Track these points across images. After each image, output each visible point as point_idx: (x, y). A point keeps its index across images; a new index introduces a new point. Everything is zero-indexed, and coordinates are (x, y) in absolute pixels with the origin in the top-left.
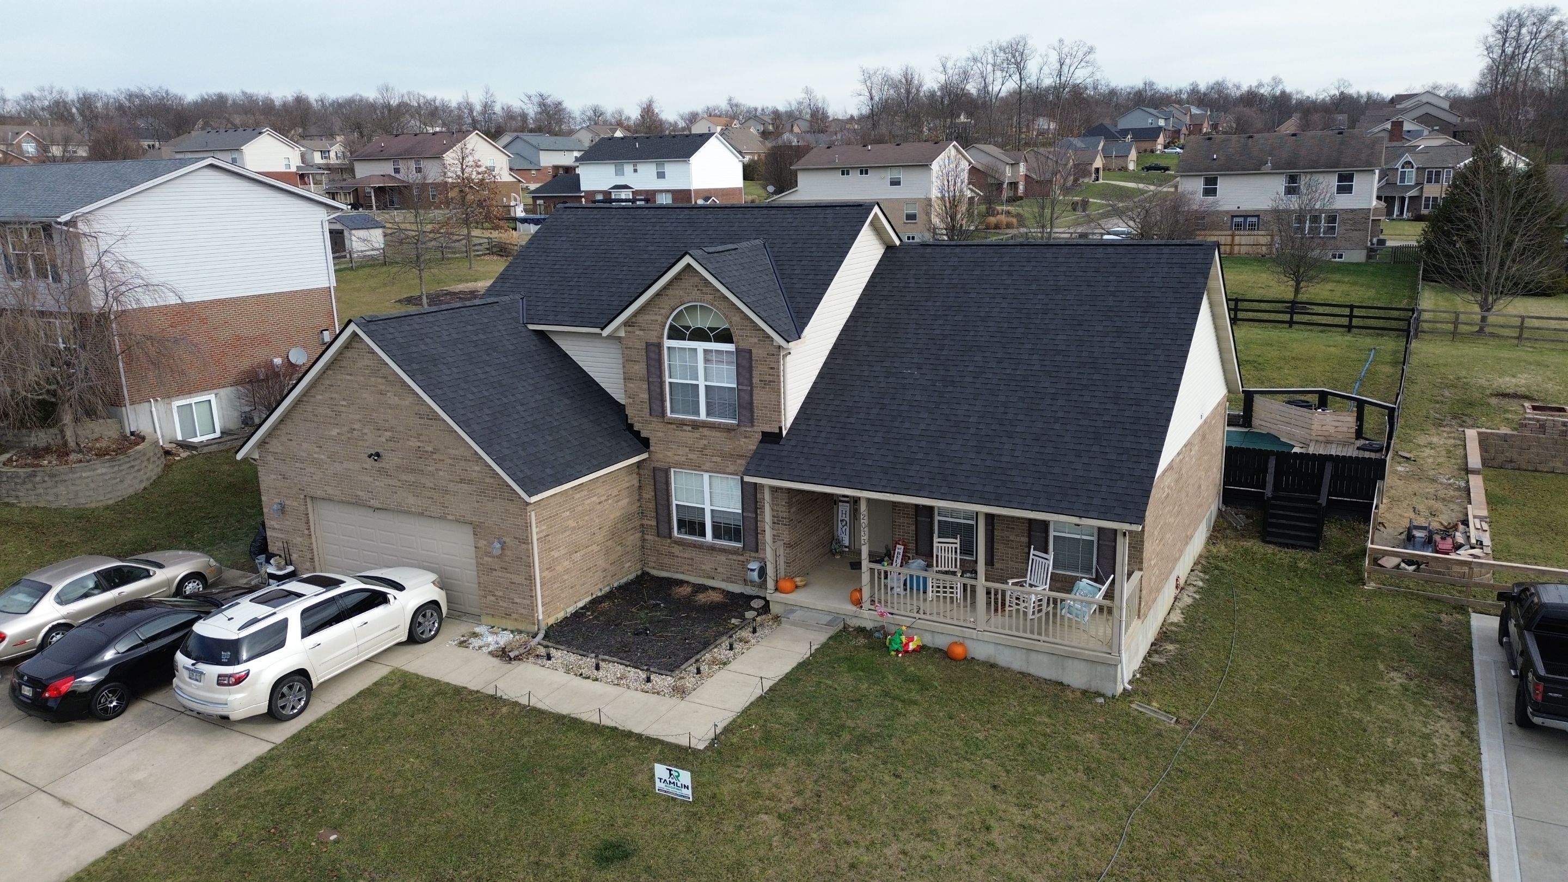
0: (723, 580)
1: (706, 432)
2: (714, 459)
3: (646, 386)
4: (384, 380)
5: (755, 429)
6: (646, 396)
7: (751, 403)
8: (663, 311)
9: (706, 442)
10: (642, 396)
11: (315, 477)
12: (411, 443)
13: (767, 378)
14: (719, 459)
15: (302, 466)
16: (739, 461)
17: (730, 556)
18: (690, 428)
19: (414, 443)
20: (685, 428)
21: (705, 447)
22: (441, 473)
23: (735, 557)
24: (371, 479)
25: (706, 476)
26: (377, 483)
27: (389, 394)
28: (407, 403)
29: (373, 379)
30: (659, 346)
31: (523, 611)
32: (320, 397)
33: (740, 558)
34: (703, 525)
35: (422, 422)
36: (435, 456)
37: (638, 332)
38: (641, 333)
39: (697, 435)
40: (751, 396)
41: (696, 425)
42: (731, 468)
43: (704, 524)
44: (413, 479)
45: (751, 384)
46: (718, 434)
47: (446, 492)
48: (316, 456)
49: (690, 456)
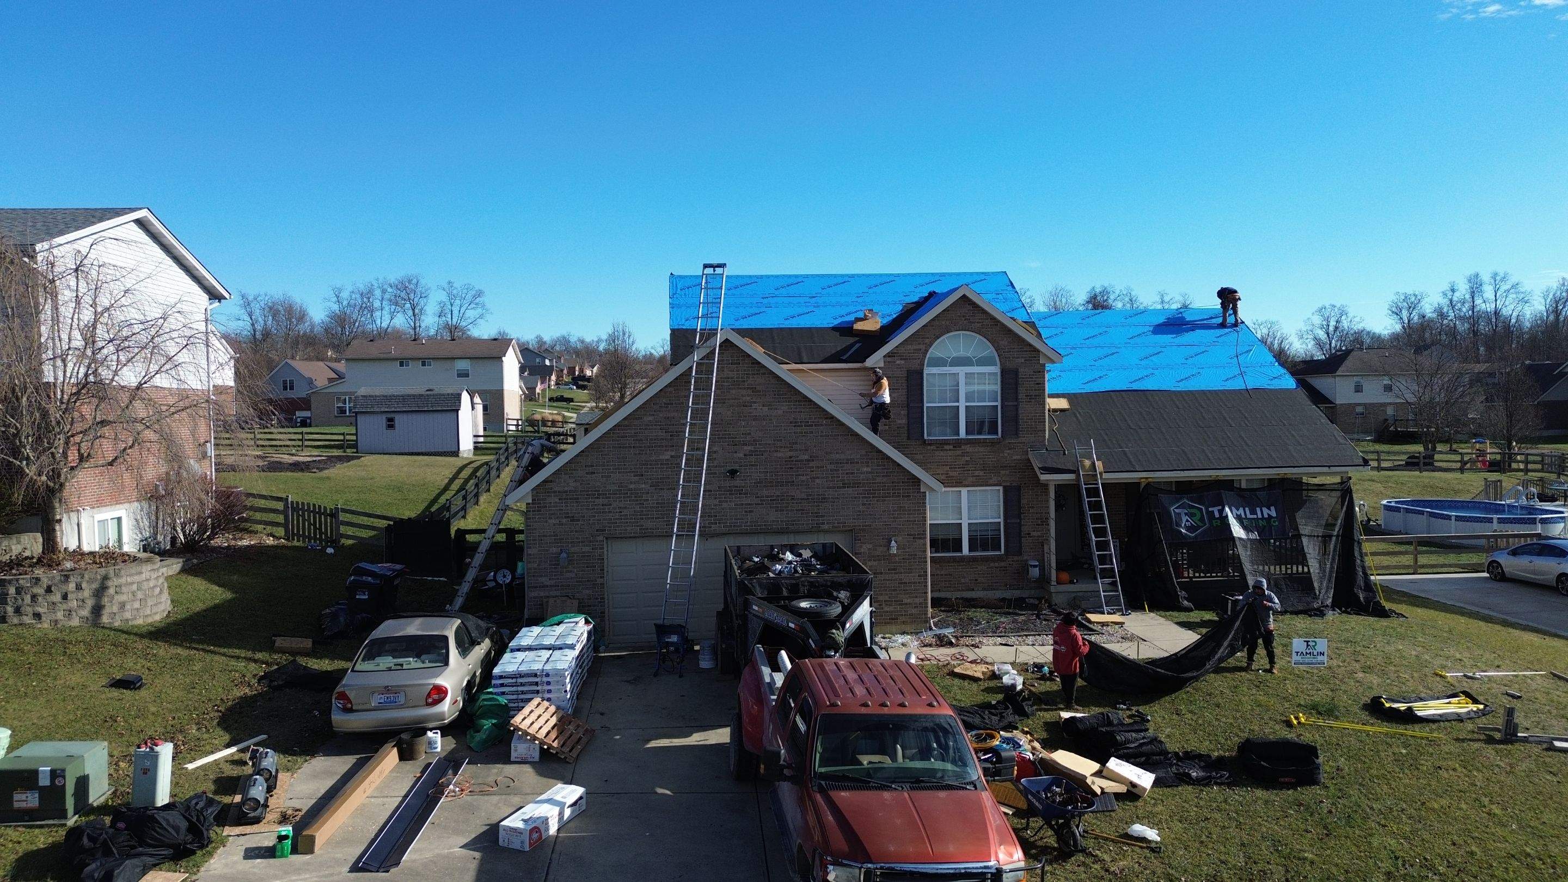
0: (984, 589)
1: (968, 448)
2: (977, 473)
3: (904, 412)
4: (750, 392)
5: (1020, 440)
6: (904, 421)
7: (1017, 415)
8: (927, 341)
9: (968, 459)
10: (899, 422)
11: (625, 512)
12: (779, 455)
13: (1033, 393)
14: (981, 473)
15: (606, 501)
16: (1003, 472)
17: (992, 565)
18: (951, 447)
19: (784, 454)
20: (946, 447)
21: (967, 463)
22: (817, 481)
23: (997, 564)
24: (717, 502)
25: (964, 491)
26: (725, 505)
27: (754, 406)
28: (780, 412)
29: (734, 392)
30: (920, 373)
31: (914, 611)
32: (651, 418)
33: (1003, 564)
34: (959, 541)
35: (799, 429)
36: (811, 464)
37: (898, 362)
38: (903, 362)
39: (959, 452)
40: (1017, 410)
41: (958, 443)
42: (995, 479)
43: (961, 540)
44: (778, 493)
45: (1017, 399)
46: (981, 449)
47: (824, 500)
48: (632, 486)
49: (951, 474)
